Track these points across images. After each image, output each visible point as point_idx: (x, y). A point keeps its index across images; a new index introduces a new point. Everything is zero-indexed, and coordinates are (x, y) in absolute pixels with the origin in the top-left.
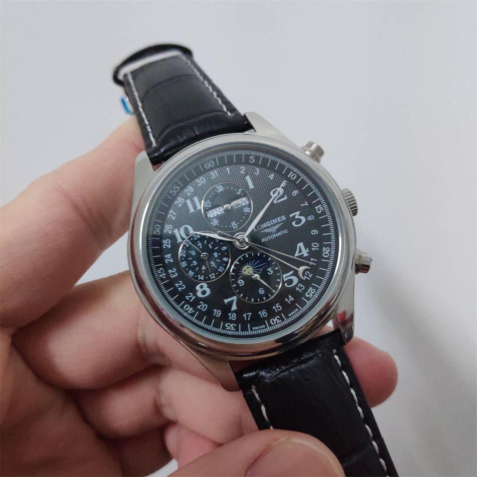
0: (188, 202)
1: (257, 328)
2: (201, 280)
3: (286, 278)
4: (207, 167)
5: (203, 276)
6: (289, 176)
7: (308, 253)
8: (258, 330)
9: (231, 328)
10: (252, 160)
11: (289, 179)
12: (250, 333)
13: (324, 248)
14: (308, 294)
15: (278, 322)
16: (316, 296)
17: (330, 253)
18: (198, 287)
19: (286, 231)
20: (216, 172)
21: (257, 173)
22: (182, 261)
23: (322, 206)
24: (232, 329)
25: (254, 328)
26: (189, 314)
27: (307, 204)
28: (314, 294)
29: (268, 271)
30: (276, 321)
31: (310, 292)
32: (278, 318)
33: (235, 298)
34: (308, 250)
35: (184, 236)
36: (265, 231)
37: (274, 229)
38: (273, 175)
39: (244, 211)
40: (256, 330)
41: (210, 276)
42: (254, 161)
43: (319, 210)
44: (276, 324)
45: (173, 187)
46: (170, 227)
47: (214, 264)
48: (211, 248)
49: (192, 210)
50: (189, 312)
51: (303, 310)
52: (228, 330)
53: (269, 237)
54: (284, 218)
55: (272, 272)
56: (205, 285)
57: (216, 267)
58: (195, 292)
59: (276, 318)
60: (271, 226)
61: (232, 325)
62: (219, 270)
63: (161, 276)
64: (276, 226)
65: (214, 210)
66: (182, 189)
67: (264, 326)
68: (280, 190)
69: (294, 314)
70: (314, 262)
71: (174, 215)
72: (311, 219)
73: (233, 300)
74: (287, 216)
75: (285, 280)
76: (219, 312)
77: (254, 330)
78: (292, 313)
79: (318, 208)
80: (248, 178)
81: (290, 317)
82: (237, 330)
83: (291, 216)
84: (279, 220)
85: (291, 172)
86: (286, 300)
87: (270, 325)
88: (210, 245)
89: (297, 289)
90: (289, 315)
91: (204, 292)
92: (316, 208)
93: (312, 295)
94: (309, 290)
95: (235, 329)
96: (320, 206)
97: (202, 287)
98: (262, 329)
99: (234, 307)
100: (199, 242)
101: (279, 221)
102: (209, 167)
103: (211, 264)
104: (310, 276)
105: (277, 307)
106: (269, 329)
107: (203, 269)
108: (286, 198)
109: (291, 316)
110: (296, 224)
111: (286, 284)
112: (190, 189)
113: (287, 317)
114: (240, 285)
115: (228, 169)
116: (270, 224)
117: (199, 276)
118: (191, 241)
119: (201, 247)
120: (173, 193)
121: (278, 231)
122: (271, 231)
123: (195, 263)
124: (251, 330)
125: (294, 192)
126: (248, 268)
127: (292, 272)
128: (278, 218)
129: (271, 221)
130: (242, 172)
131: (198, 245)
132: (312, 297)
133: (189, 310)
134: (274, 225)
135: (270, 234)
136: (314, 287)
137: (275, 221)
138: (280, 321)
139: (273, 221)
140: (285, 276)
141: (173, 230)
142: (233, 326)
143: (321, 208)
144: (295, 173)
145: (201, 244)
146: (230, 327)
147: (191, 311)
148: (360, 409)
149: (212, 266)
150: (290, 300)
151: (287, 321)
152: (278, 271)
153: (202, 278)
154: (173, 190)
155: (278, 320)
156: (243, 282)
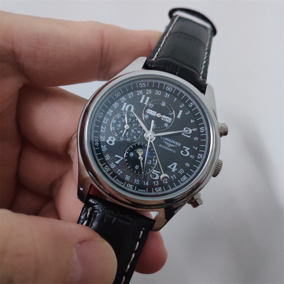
0: (144, 96)
1: (118, 181)
2: (115, 135)
4: (167, 89)
5: (117, 135)
6: (200, 128)
7: (175, 171)
8: (118, 182)
9: (107, 169)
10: (190, 105)
11: (199, 130)
12: (113, 180)
13: (185, 176)
14: (157, 189)
15: (130, 188)
16: (160, 193)
17: (185, 180)
18: (110, 138)
19: (174, 151)
20: (169, 95)
21: (187, 113)
22: (115, 119)
23: (203, 156)
24: (107, 170)
25: (117, 180)
27: (196, 149)
28: (159, 191)
29: (149, 161)
30: (130, 187)
31: (159, 189)
32: (132, 186)
33: (122, 158)
34: (176, 170)
35: (127, 110)
36: (165, 142)
37: (171, 145)
38: (194, 121)
39: (165, 124)
40: (117, 181)
41: (121, 138)
42: (191, 106)
43: (199, 157)
44: (129, 188)
45: (143, 82)
46: (124, 99)
47: (128, 134)
48: (133, 126)
49: (141, 101)
50: (95, 144)
51: (147, 193)
52: (104, 169)
53: (164, 147)
54: (180, 145)
55: (150, 163)
56: (114, 140)
57: (127, 136)
58: (107, 138)
59: (131, 185)
60: (170, 143)
61: (108, 169)
62: (127, 139)
63: (99, 116)
64: (173, 145)
65: (151, 111)
66: (146, 88)
67: (122, 183)
68: (190, 131)
69: (142, 192)
70: (174, 177)
71: (131, 96)
72: (192, 157)
73: (120, 159)
74: (182, 146)
75: (153, 173)
76: (109, 158)
77: (116, 181)
78: (141, 190)
79: (200, 155)
80: (181, 112)
81: (138, 191)
82: (109, 173)
83: (184, 147)
84: (176, 143)
85: (203, 128)
86: (144, 182)
87: (126, 186)
88: (134, 124)
89: (154, 182)
90: (139, 190)
91: (111, 142)
92: (199, 154)
93: (158, 191)
94: (159, 188)
95: (108, 172)
96: (202, 155)
97: (112, 139)
98: (120, 183)
99: (117, 162)
100: (131, 118)
101: (176, 144)
102: (168, 90)
103: (126, 133)
104: (166, 183)
105: (137, 181)
106: (123, 187)
107: (121, 132)
108: (189, 137)
109: (139, 191)
110: (183, 153)
111: (151, 175)
112: (149, 92)
113: (137, 190)
114: (130, 155)
115: (176, 99)
116: (170, 141)
117: (116, 133)
118: (127, 114)
119: (129, 121)
120: (141, 86)
121: (171, 148)
122: (168, 145)
123: (120, 125)
124: (115, 179)
125: (196, 138)
126: (141, 151)
127: (160, 172)
128: (177, 142)
129: (172, 141)
130: (181, 106)
131: (129, 119)
132: (157, 192)
133: (97, 143)
134: (172, 144)
135: (166, 146)
136: (162, 188)
137: (174, 142)
138: (132, 188)
139: (174, 141)
140: (154, 171)
141: (125, 102)
142: (109, 170)
143: (202, 157)
144: (205, 129)
145: (131, 120)
146: (107, 168)
147: (97, 145)
148: (129, 266)
149: (126, 134)
150: (146, 184)
151: (135, 191)
152: (153, 166)
153: (116, 135)
154: (142, 84)
155: (131, 187)
156: (133, 155)
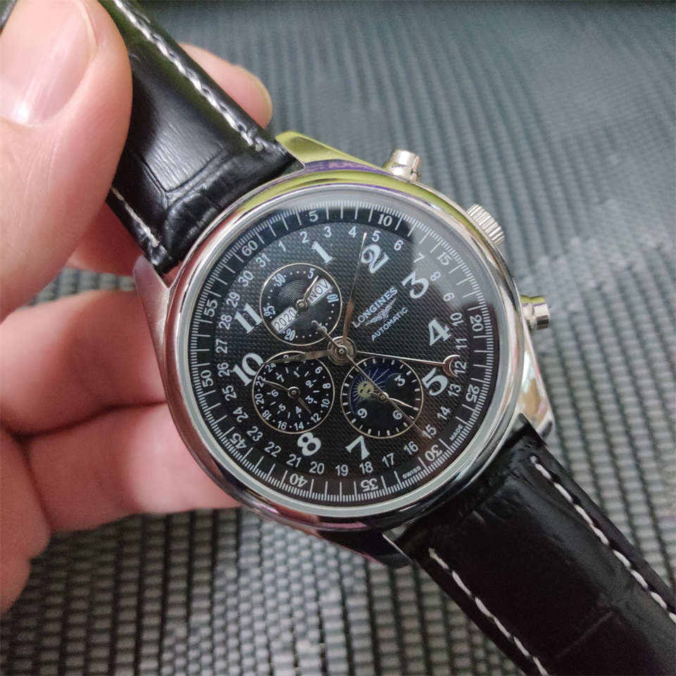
0: (239, 317)
1: (409, 474)
2: (300, 430)
3: (427, 382)
4: (248, 252)
5: (301, 423)
6: (380, 222)
7: (448, 333)
8: (411, 476)
9: (371, 487)
10: (313, 217)
11: (381, 227)
12: (401, 485)
13: (471, 318)
14: (470, 397)
15: (438, 455)
16: (483, 397)
17: (482, 322)
18: (300, 443)
19: (404, 311)
20: (264, 255)
21: (328, 234)
22: (262, 412)
23: (448, 254)
24: (372, 489)
25: (404, 476)
26: (301, 488)
27: (423, 257)
28: (478, 395)
29: (398, 382)
30: (435, 454)
31: (472, 393)
32: (435, 449)
33: (361, 439)
34: (447, 329)
35: (252, 373)
36: (372, 321)
37: (384, 313)
38: (354, 228)
39: (329, 302)
40: (409, 478)
41: (312, 418)
42: (317, 217)
43: (445, 261)
44: (436, 458)
45: (205, 304)
46: (224, 366)
47: (312, 399)
48: (298, 376)
49: (249, 328)
50: (300, 485)
51: (470, 425)
52: (366, 492)
53: (381, 329)
55: (403, 381)
56: (309, 435)
57: (316, 402)
58: (298, 451)
59: (432, 449)
60: (379, 310)
61: (370, 482)
62: (322, 405)
63: (238, 446)
64: (387, 307)
65: (282, 316)
66: (221, 301)
67: (419, 468)
68: (376, 249)
69: (459, 435)
70: (462, 343)
71: (223, 346)
72: (436, 278)
73: (360, 443)
74: (399, 287)
75: (427, 386)
76: (344, 469)
77: (407, 479)
78: (455, 434)
79: (443, 258)
80: (317, 247)
81: (453, 442)
82: (381, 487)
83: (404, 283)
84: (387, 297)
85: (382, 216)
86: (439, 415)
87: (428, 463)
88: (295, 373)
89: (450, 393)
90: (452, 439)
91: (311, 447)
92: (439, 258)
93: (476, 397)
94: (469, 390)
95: (377, 488)
96: (444, 253)
97: (305, 440)
98: (417, 473)
99: (365, 453)
100: (277, 374)
101: (388, 299)
102: (251, 252)
103: (308, 400)
104: (464, 368)
105: (429, 431)
106: (428, 471)
107: (297, 412)
108: (386, 258)
109: (455, 439)
110: (416, 292)
111: (431, 393)
112: (233, 297)
113: (450, 443)
114: (363, 417)
115: (281, 244)
116: (376, 309)
117: (296, 424)
118: (263, 376)
119: (283, 380)
120: (211, 313)
121: (392, 313)
122: (381, 318)
123: (282, 407)
124: (402, 480)
125: (397, 244)
126: (365, 385)
127: (434, 371)
128: (385, 295)
129: (376, 303)
130: (304, 242)
131: (278, 378)
132: (477, 400)
133: (298, 481)
134: (383, 307)
135: (381, 323)
136: (475, 384)
137: (382, 301)
138: (441, 452)
139: (379, 301)
140: (424, 380)
141: (231, 368)
142: (373, 482)
143: (448, 256)
144: (388, 215)
145: (281, 376)
146: (368, 486)
147: (303, 482)
149: (309, 402)
150: (445, 414)
151: (451, 450)
152: (412, 376)
153: (301, 426)
154: (208, 308)
155: (437, 451)
156: (364, 410)
